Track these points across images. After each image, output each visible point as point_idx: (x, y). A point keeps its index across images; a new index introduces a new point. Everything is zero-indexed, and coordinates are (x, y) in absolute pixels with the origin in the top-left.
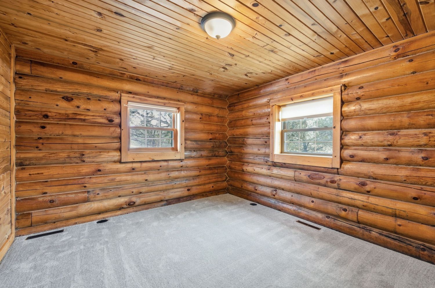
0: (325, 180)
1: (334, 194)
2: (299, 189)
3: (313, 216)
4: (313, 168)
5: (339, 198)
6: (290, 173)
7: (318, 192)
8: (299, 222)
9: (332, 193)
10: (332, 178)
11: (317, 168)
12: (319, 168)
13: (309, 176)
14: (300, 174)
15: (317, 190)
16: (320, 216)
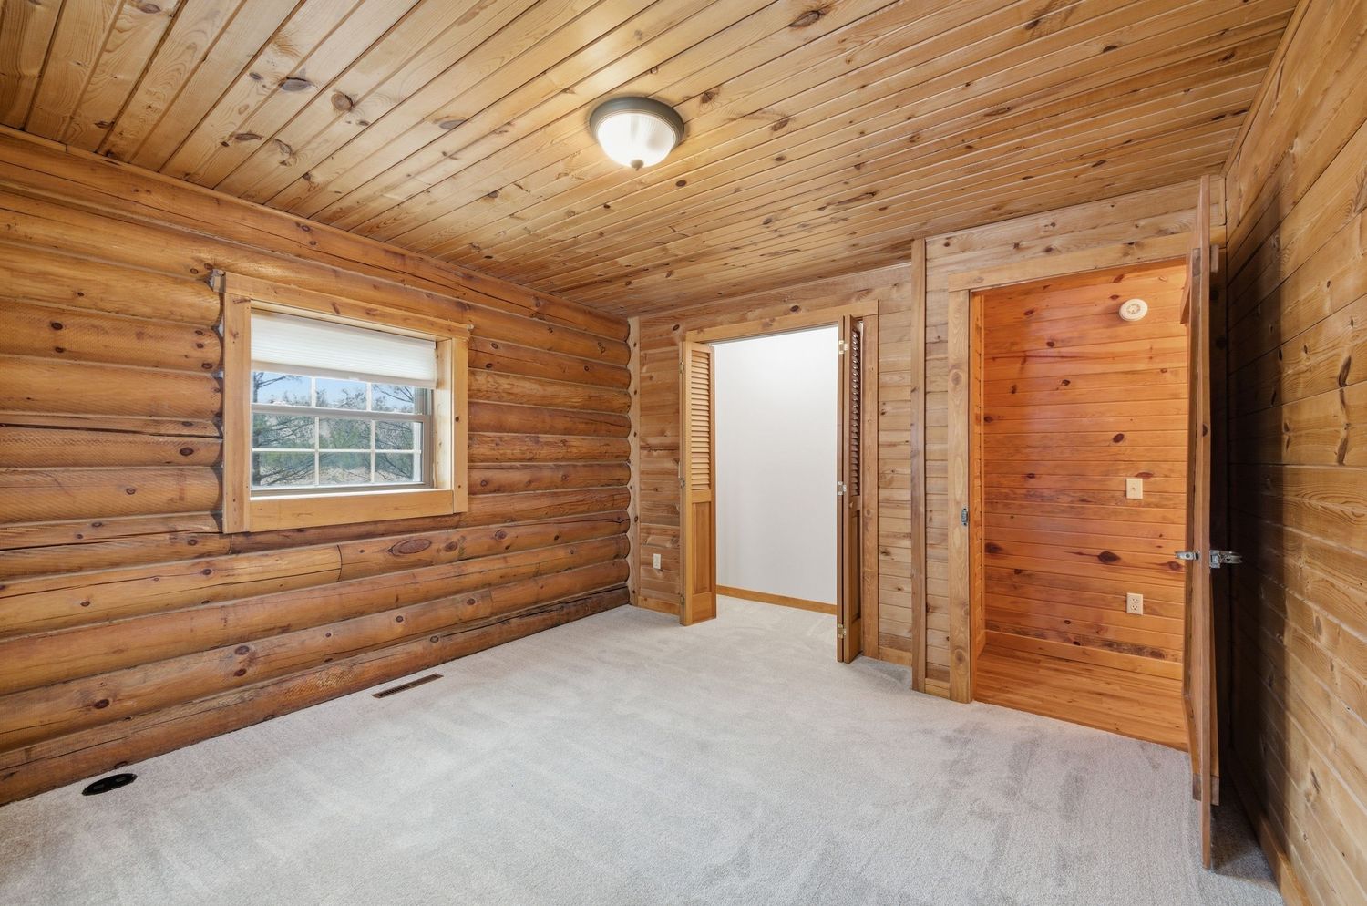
0: (434, 546)
1: (452, 574)
2: (359, 599)
3: (399, 658)
4: (406, 523)
5: (463, 579)
6: (322, 558)
7: (417, 586)
8: (381, 695)
9: (448, 576)
10: (448, 539)
11: (415, 523)
12: (420, 522)
13: (391, 551)
14: (362, 551)
15: (413, 581)
16: (416, 647)
